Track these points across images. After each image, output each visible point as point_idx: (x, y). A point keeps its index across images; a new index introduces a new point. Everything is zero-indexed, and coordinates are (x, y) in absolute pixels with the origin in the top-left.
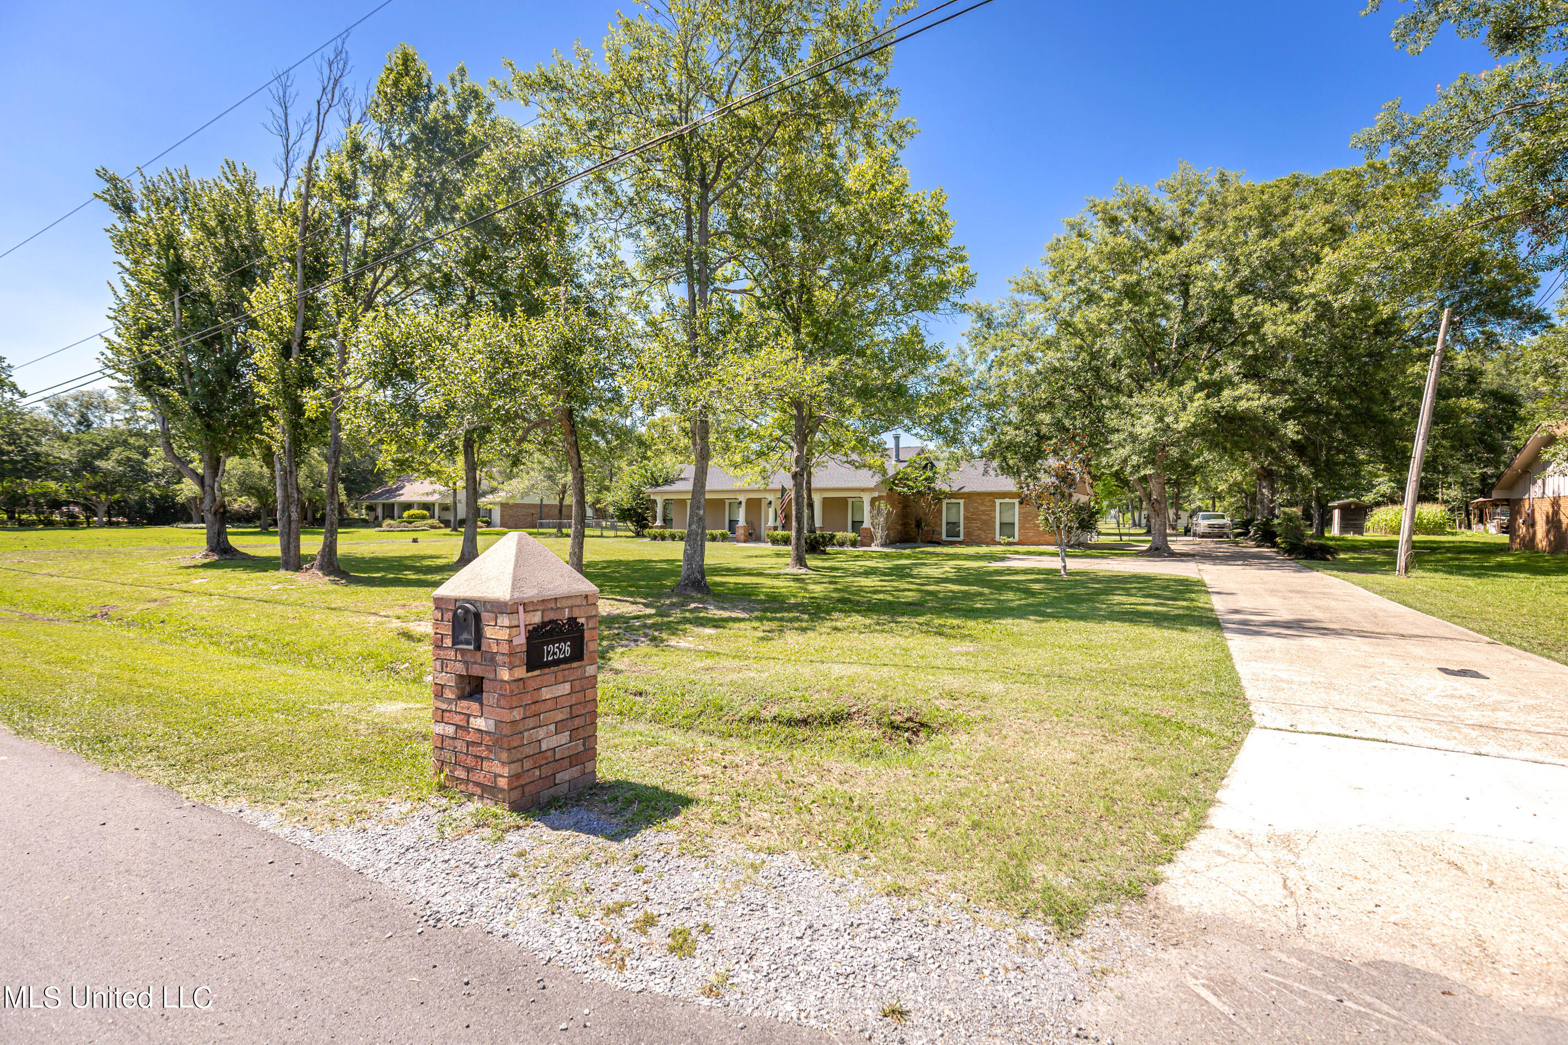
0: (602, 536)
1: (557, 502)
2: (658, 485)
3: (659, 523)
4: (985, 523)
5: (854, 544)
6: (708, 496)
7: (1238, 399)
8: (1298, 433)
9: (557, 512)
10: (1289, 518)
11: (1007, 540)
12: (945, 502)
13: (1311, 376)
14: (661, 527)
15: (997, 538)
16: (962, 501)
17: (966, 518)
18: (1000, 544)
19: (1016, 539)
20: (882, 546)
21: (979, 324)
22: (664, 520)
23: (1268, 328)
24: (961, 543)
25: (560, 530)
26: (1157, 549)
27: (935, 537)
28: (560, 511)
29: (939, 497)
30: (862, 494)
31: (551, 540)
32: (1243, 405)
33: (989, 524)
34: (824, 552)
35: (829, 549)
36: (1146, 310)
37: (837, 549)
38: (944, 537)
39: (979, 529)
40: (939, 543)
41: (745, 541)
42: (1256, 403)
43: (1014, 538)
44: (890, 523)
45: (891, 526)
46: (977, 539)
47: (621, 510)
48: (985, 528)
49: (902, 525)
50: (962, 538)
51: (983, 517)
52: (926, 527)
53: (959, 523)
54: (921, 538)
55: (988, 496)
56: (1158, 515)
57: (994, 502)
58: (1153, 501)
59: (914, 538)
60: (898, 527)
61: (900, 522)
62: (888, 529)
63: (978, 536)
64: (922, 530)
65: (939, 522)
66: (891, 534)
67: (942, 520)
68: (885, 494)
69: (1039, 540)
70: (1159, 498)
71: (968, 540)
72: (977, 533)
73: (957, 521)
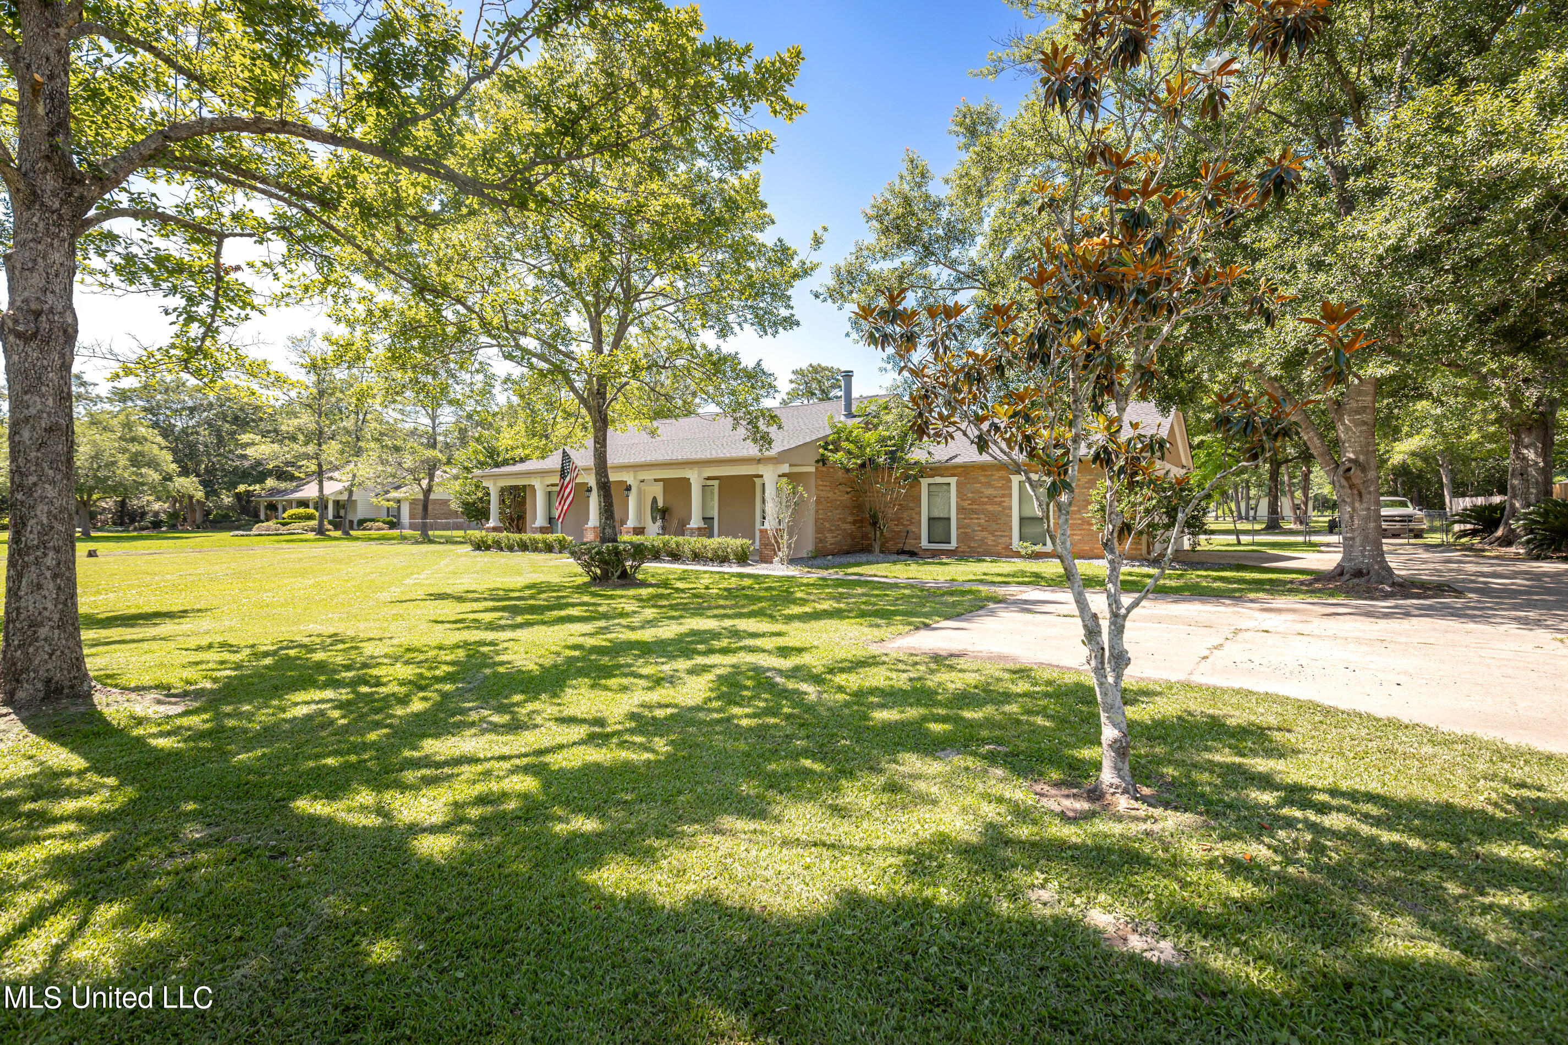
3: (492, 522)
4: (994, 518)
5: (742, 559)
11: (1032, 548)
12: (925, 482)
14: (495, 529)
15: (1016, 544)
16: (953, 481)
17: (960, 509)
18: (1018, 555)
19: (1047, 547)
20: (793, 561)
24: (952, 554)
26: (1358, 573)
27: (909, 545)
29: (914, 473)
30: (761, 469)
33: (999, 520)
38: (924, 543)
39: (984, 529)
40: (912, 554)
43: (1045, 545)
44: (817, 520)
45: (827, 525)
46: (979, 546)
47: (466, 504)
48: (994, 527)
49: (855, 522)
50: (954, 544)
51: (990, 508)
52: (889, 527)
53: (949, 519)
54: (882, 545)
55: (998, 470)
56: (1360, 495)
57: (1010, 481)
58: (1348, 465)
59: (871, 545)
60: (844, 526)
61: (850, 519)
62: (819, 530)
63: (982, 540)
64: (882, 533)
65: (917, 517)
66: (830, 538)
67: (920, 514)
68: (813, 469)
69: (1092, 550)
70: (1361, 458)
71: (964, 548)
72: (979, 535)
73: (946, 516)
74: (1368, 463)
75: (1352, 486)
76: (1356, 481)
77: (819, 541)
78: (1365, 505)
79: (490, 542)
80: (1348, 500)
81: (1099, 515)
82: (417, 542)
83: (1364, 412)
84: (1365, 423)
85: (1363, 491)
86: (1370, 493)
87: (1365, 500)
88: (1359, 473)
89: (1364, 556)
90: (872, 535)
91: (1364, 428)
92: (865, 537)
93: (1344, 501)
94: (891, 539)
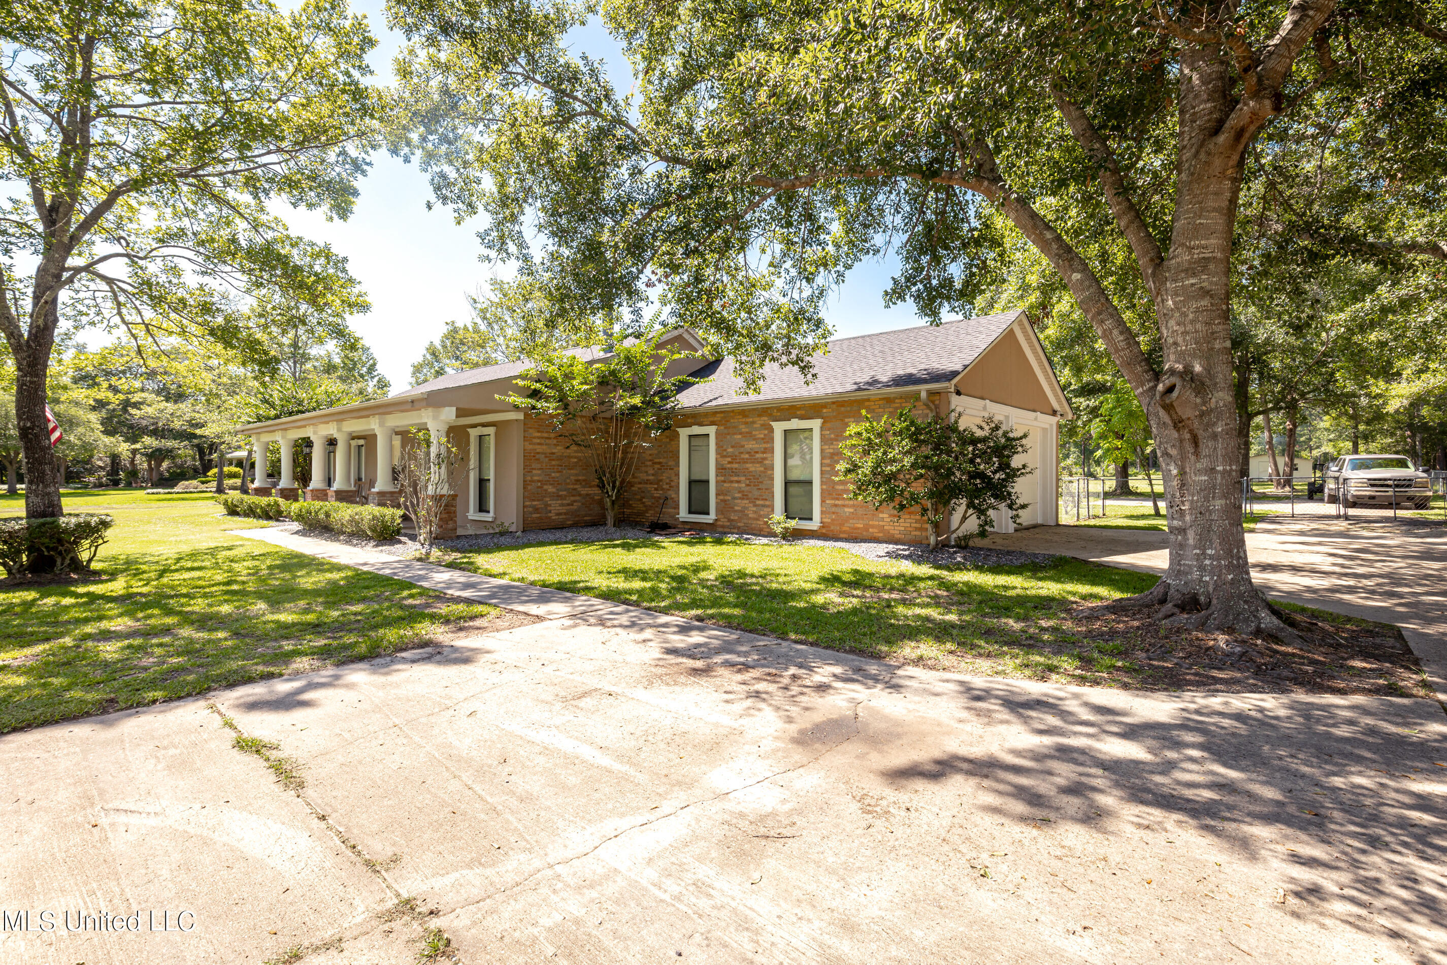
4: (755, 480)
12: (684, 433)
16: (712, 431)
17: (720, 469)
19: (814, 525)
24: (710, 531)
27: (669, 515)
29: (672, 422)
33: (761, 484)
38: (683, 514)
39: (744, 497)
43: (810, 519)
44: (527, 483)
45: (550, 489)
46: (740, 520)
48: (756, 493)
50: (712, 516)
51: (751, 467)
53: (708, 482)
55: (760, 416)
56: (1195, 441)
57: (772, 430)
58: (1170, 380)
63: (742, 511)
65: (675, 479)
66: (556, 508)
67: (678, 475)
68: (519, 416)
69: (866, 528)
70: (1198, 364)
71: (723, 522)
72: (740, 504)
73: (704, 478)
74: (1211, 377)
75: (1178, 424)
76: (1186, 412)
77: (533, 510)
78: (1203, 463)
80: (1173, 452)
83: (1205, 269)
84: (1205, 293)
85: (1201, 433)
86: (1215, 436)
87: (1205, 451)
88: (1189, 394)
89: (1202, 568)
91: (1205, 302)
93: (1166, 454)
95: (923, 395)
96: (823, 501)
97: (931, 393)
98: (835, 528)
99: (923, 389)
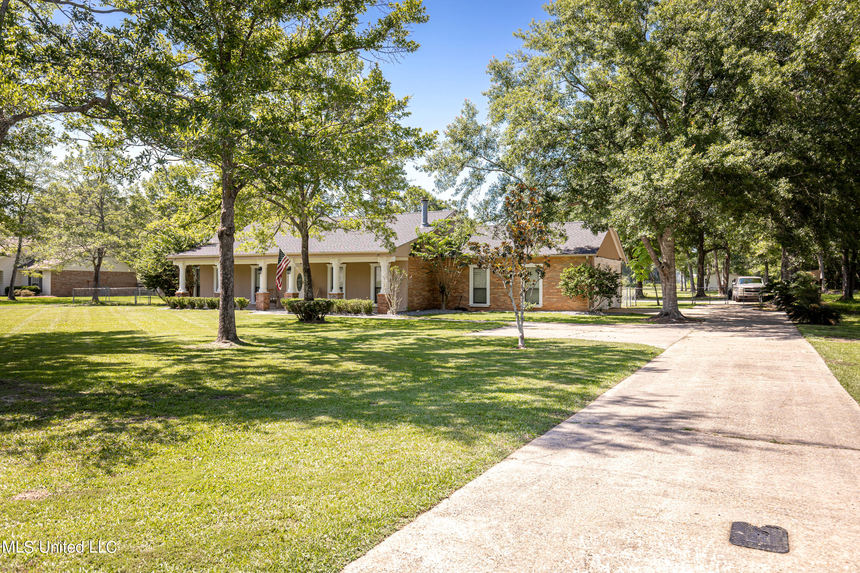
0: (136, 304)
1: (92, 269)
2: (183, 251)
3: (181, 290)
5: (369, 311)
6: (236, 262)
7: (726, 154)
8: (789, 191)
9: (91, 279)
10: (805, 282)
11: (531, 306)
12: (472, 268)
13: (805, 133)
14: (184, 295)
17: (492, 283)
19: (540, 305)
20: (398, 313)
21: (499, 83)
22: (187, 288)
23: (755, 79)
24: (487, 309)
25: (96, 299)
27: (462, 304)
28: (96, 278)
29: (465, 262)
30: (379, 259)
31: (86, 309)
32: (730, 161)
33: (515, 290)
34: (322, 321)
35: (327, 317)
36: (637, 60)
37: (337, 317)
38: (471, 303)
39: (505, 295)
40: (465, 310)
41: (265, 309)
42: (741, 159)
43: (538, 304)
44: (409, 289)
45: (414, 292)
46: (503, 305)
47: (148, 277)
49: (429, 291)
50: (488, 304)
52: (450, 294)
53: (485, 289)
54: (446, 305)
56: (668, 279)
58: (663, 265)
59: (440, 305)
60: (424, 293)
61: (427, 289)
62: (410, 295)
63: (504, 301)
64: (447, 297)
65: (467, 288)
66: (416, 301)
67: (468, 286)
68: (407, 259)
69: (562, 306)
70: (669, 262)
71: (494, 306)
72: (503, 298)
73: (484, 287)
74: (671, 264)
75: (665, 275)
76: (666, 272)
77: (410, 302)
78: (669, 284)
79: (186, 303)
80: (664, 281)
81: (564, 287)
82: (91, 305)
84: (670, 246)
86: (671, 278)
88: (667, 269)
89: (669, 306)
90: (440, 299)
91: (670, 248)
92: (435, 299)
94: (451, 301)
95: (587, 257)
96: (543, 296)
97: (589, 257)
98: (549, 307)
99: (587, 255)
